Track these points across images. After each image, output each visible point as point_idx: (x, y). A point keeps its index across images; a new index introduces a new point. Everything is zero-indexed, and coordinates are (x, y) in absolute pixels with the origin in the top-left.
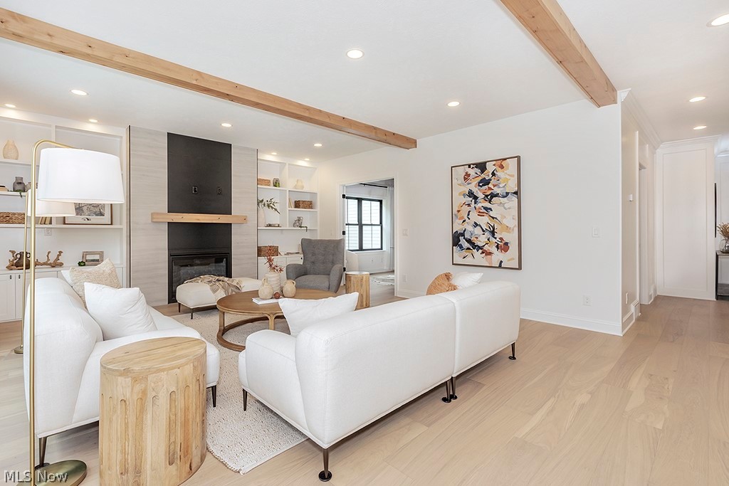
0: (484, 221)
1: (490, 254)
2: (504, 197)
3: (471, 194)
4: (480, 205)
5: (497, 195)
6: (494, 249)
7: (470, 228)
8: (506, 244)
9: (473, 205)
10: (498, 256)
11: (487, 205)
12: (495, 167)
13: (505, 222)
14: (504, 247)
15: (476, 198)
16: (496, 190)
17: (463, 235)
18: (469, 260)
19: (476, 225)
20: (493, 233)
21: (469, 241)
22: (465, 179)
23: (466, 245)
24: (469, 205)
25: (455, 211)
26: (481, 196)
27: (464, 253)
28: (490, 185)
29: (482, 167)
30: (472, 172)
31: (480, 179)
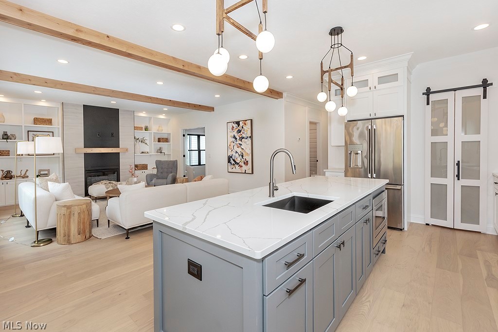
0: (239, 150)
1: (242, 166)
2: (246, 139)
3: (234, 137)
4: (237, 142)
5: (244, 138)
6: (243, 164)
7: (234, 154)
8: (247, 161)
9: (235, 142)
10: (244, 167)
11: (240, 142)
12: (243, 124)
13: (246, 151)
14: (246, 163)
15: (236, 139)
16: (244, 135)
17: (231, 157)
18: (234, 170)
19: (236, 152)
20: (242, 156)
21: (234, 160)
22: (232, 129)
23: (233, 162)
24: (234, 142)
25: (229, 145)
26: (238, 138)
27: (232, 166)
28: (241, 133)
29: (238, 123)
30: (235, 125)
31: (238, 129)
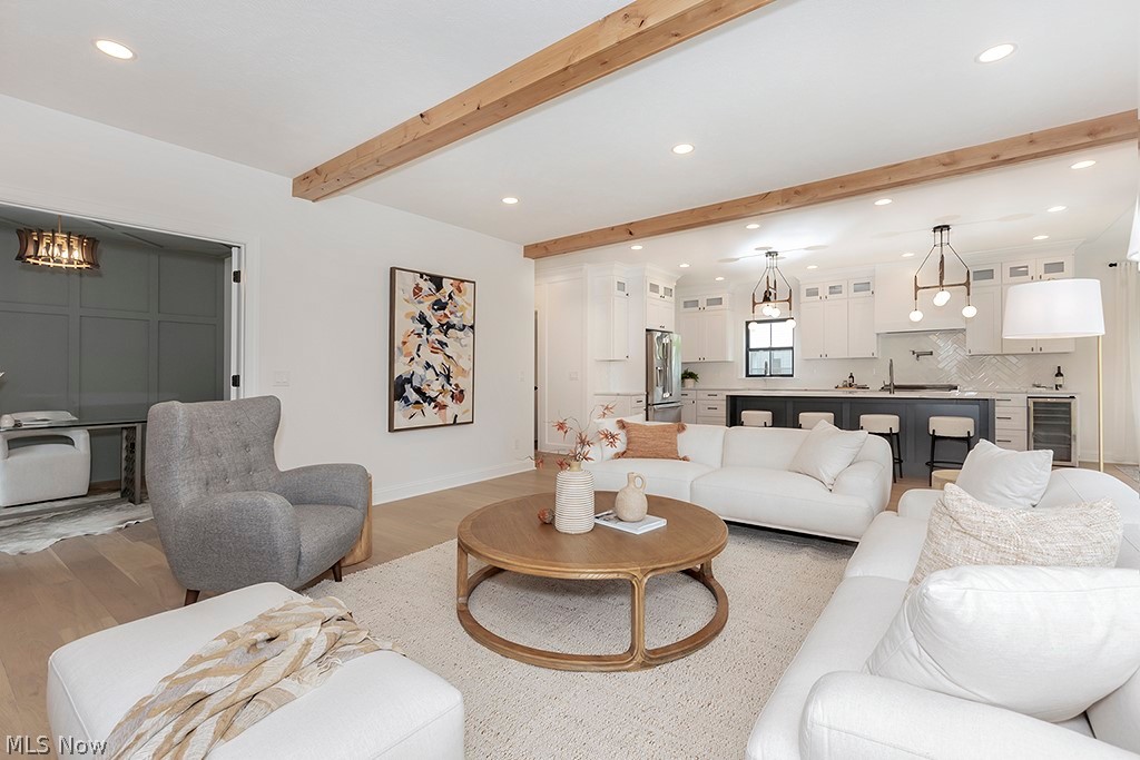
0: (437, 360)
1: (445, 406)
2: (461, 330)
3: (422, 319)
4: (432, 337)
5: (453, 326)
6: (447, 400)
7: (420, 371)
8: (462, 391)
9: (424, 336)
10: (453, 409)
11: (441, 337)
12: (452, 288)
13: (461, 363)
14: (458, 396)
15: (429, 326)
16: (454, 320)
17: (409, 381)
18: (418, 421)
19: (428, 366)
20: (448, 377)
21: (418, 391)
22: (415, 294)
23: (414, 397)
24: (419, 335)
25: (398, 342)
26: (435, 324)
27: (411, 410)
28: (446, 311)
29: (437, 281)
30: (426, 286)
31: (434, 299)
